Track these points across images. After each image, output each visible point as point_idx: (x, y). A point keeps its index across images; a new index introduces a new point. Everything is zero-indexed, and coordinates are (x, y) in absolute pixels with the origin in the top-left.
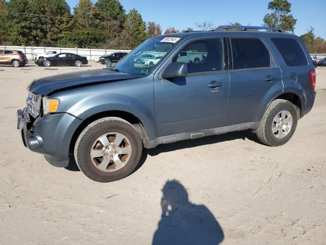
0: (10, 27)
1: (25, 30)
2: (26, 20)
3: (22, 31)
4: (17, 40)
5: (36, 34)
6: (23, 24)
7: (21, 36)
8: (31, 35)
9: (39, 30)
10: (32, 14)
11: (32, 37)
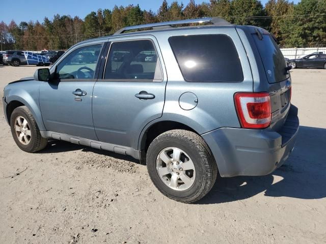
0: (293, 30)
1: (307, 31)
2: (310, 21)
3: (303, 33)
4: (295, 42)
5: (317, 34)
6: (306, 26)
7: (300, 38)
8: (311, 36)
9: (321, 30)
10: (318, 14)
11: (312, 38)
